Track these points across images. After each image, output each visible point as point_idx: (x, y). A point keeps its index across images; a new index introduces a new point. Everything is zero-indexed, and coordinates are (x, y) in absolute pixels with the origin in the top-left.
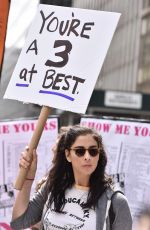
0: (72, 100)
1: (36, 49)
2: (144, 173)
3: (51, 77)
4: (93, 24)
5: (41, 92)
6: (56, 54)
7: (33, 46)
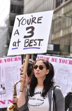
0: (39, 48)
1: (18, 33)
2: (63, 79)
3: (27, 42)
4: (42, 17)
5: (24, 49)
6: (28, 33)
7: (17, 32)
